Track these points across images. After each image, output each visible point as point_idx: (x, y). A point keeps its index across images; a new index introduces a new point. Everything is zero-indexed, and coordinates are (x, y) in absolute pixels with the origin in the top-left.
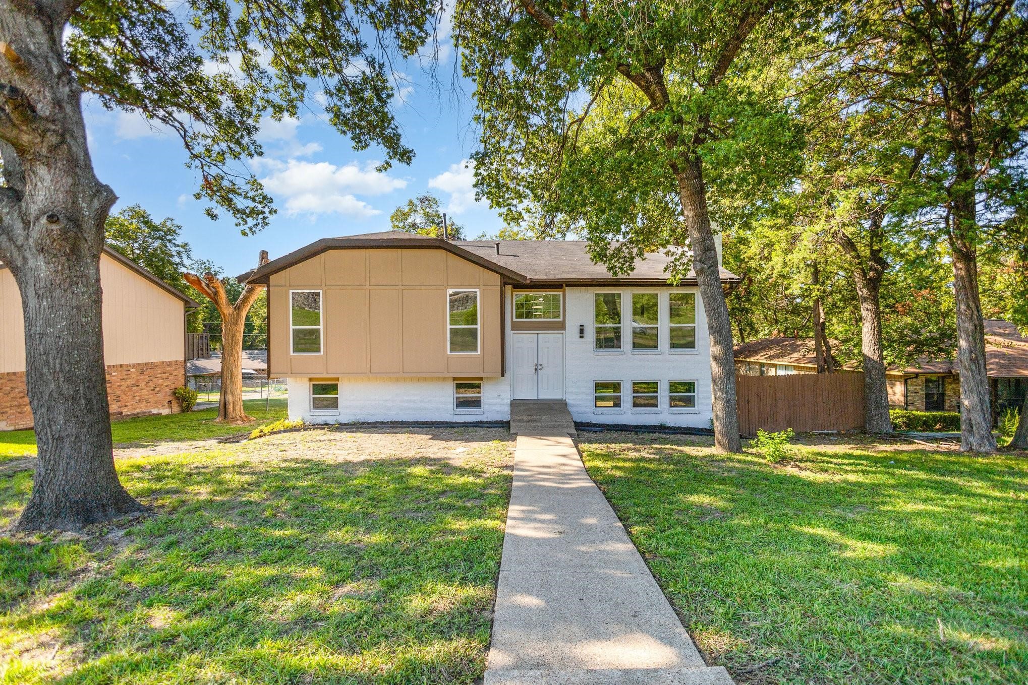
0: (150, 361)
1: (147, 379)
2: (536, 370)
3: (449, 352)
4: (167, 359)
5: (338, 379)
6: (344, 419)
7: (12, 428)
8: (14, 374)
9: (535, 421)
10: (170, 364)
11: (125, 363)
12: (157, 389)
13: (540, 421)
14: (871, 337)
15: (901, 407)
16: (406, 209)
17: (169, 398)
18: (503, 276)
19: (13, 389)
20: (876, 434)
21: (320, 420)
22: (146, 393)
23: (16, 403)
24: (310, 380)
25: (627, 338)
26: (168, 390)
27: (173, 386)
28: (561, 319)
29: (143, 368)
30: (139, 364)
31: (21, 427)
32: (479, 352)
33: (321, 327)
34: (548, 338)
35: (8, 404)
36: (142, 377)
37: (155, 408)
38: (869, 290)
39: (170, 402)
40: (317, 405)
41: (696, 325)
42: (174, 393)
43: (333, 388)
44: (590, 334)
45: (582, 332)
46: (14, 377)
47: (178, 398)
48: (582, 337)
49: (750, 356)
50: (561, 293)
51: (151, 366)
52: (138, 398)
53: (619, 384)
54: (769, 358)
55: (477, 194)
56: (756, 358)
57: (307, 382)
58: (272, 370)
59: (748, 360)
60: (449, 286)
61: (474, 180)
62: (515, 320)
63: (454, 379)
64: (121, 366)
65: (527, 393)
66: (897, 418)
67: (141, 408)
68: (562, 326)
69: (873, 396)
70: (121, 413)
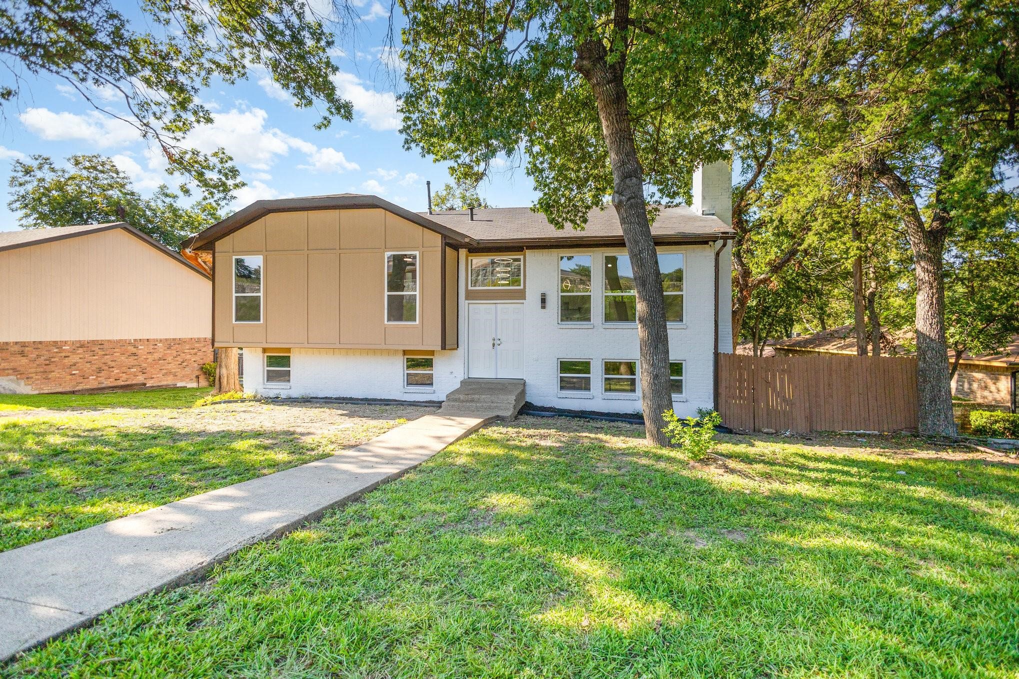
0: (178, 337)
1: (175, 354)
2: (494, 345)
3: (386, 322)
4: (196, 336)
5: (288, 350)
6: (295, 393)
7: (37, 392)
8: (40, 343)
9: (472, 401)
10: (198, 340)
11: (152, 337)
12: (185, 364)
13: (478, 401)
14: (927, 308)
15: (1006, 409)
16: (444, 193)
17: (197, 373)
18: (444, 237)
19: (38, 356)
20: (930, 437)
21: (272, 394)
22: (173, 367)
23: (42, 370)
24: (265, 350)
25: (597, 308)
26: (196, 365)
27: (201, 362)
28: (522, 287)
29: (171, 344)
30: (166, 340)
31: (46, 391)
32: (417, 322)
33: (261, 294)
34: (506, 309)
35: (33, 370)
36: (169, 352)
37: (182, 381)
38: (926, 244)
39: (198, 377)
40: (271, 377)
41: (684, 293)
42: (202, 368)
43: (284, 361)
44: (554, 303)
45: (543, 301)
46: (40, 346)
47: (205, 373)
48: (543, 307)
49: (820, 345)
50: (522, 257)
51: (180, 342)
52: (164, 371)
53: (589, 363)
54: (842, 348)
55: (406, 141)
56: (826, 347)
57: (261, 354)
58: (216, 339)
59: (817, 350)
60: (386, 248)
61: (401, 125)
62: (470, 288)
63: (405, 352)
64: (148, 340)
65: (483, 371)
66: (996, 422)
67: (168, 381)
68: (521, 295)
69: (928, 386)
70: (145, 384)
